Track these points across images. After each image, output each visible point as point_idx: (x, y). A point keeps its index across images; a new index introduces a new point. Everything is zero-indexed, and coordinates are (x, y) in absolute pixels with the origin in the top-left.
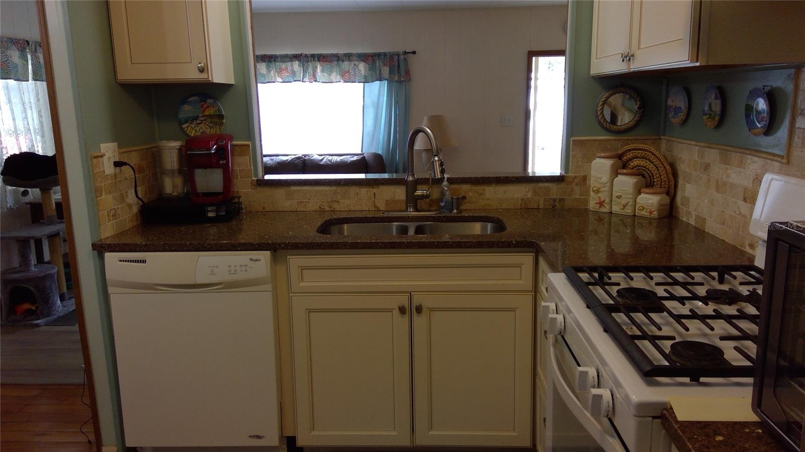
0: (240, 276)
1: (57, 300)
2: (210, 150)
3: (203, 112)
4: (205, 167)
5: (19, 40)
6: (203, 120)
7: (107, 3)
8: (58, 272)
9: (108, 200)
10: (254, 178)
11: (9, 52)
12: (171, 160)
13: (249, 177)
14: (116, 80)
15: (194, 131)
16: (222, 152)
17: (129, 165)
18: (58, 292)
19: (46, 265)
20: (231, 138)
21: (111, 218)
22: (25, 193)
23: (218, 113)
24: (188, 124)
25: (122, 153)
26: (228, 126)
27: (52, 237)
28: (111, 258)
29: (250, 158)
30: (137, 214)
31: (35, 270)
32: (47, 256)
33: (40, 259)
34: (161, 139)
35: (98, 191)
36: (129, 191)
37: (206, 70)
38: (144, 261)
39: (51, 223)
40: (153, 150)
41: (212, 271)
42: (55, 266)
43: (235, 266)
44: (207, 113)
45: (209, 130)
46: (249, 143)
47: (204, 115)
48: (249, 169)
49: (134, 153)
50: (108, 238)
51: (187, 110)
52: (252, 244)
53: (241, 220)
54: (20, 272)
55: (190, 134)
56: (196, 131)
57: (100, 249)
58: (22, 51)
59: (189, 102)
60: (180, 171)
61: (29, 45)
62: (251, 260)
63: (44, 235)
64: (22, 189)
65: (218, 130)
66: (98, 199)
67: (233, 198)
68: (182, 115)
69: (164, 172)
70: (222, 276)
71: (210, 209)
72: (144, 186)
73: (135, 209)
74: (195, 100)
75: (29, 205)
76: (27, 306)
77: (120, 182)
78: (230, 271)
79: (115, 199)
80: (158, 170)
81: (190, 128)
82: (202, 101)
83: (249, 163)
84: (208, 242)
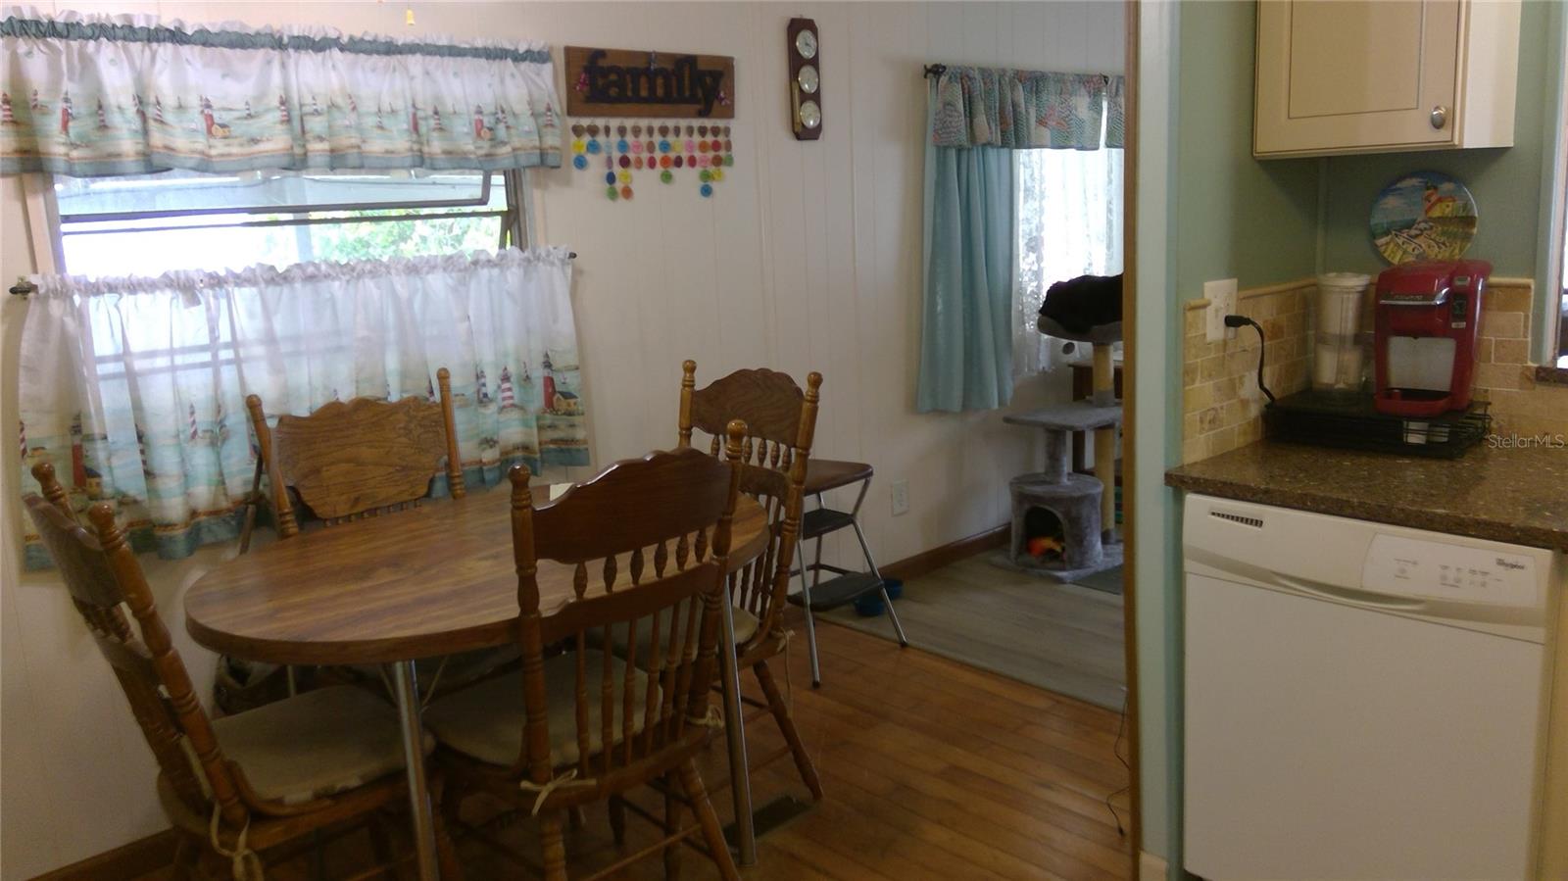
0: (1466, 595)
1: (1097, 541)
2: (1433, 297)
3: (1427, 212)
4: (1415, 334)
5: (1092, 77)
6: (1425, 229)
7: (1256, 6)
8: (1104, 494)
9: (1204, 391)
10: (1530, 364)
11: (1074, 101)
12: (1341, 311)
13: (1516, 360)
14: (1252, 153)
15: (1400, 253)
16: (1463, 301)
17: (1254, 324)
18: (1100, 528)
19: (1087, 476)
20: (1485, 271)
21: (1206, 426)
22: (1068, 349)
23: (1464, 215)
24: (1390, 236)
25: (1244, 298)
26: (1482, 243)
27: (1102, 429)
28: (1196, 504)
29: (1527, 317)
30: (1256, 420)
31: (1069, 483)
32: (1089, 462)
33: (1078, 467)
34: (1326, 270)
35: (1188, 373)
36: (1247, 374)
37: (1449, 122)
38: (1258, 523)
39: (1103, 404)
40: (1306, 290)
41: (1403, 571)
42: (1101, 483)
43: (1458, 569)
44: (1436, 213)
45: (1437, 249)
46: (1531, 282)
47: (1430, 218)
48: (1519, 343)
49: (1265, 297)
50: (1196, 463)
51: (1392, 206)
52: (1507, 527)
53: (1485, 459)
54: (1044, 482)
55: (1390, 259)
56: (1405, 252)
57: (1179, 483)
58: (1095, 96)
59: (1400, 189)
60: (1358, 339)
61: (1107, 83)
62: (1501, 562)
63: (1089, 426)
64: (1065, 341)
65: (1457, 251)
66: (1187, 388)
67: (1471, 405)
68: (1378, 219)
69: (1322, 339)
70: (1421, 584)
71: (1413, 426)
72: (1277, 366)
73: (1254, 411)
74: (1413, 186)
75: (1071, 369)
76: (1048, 543)
77: (1232, 356)
78: (1444, 578)
79: (1219, 389)
80: (1311, 332)
81: (1392, 245)
82: (1428, 188)
83: (1522, 329)
84: (1399, 507)
